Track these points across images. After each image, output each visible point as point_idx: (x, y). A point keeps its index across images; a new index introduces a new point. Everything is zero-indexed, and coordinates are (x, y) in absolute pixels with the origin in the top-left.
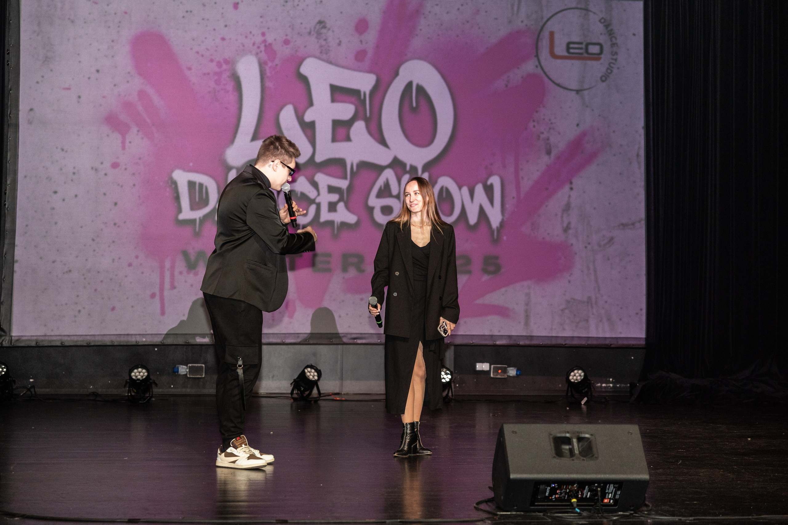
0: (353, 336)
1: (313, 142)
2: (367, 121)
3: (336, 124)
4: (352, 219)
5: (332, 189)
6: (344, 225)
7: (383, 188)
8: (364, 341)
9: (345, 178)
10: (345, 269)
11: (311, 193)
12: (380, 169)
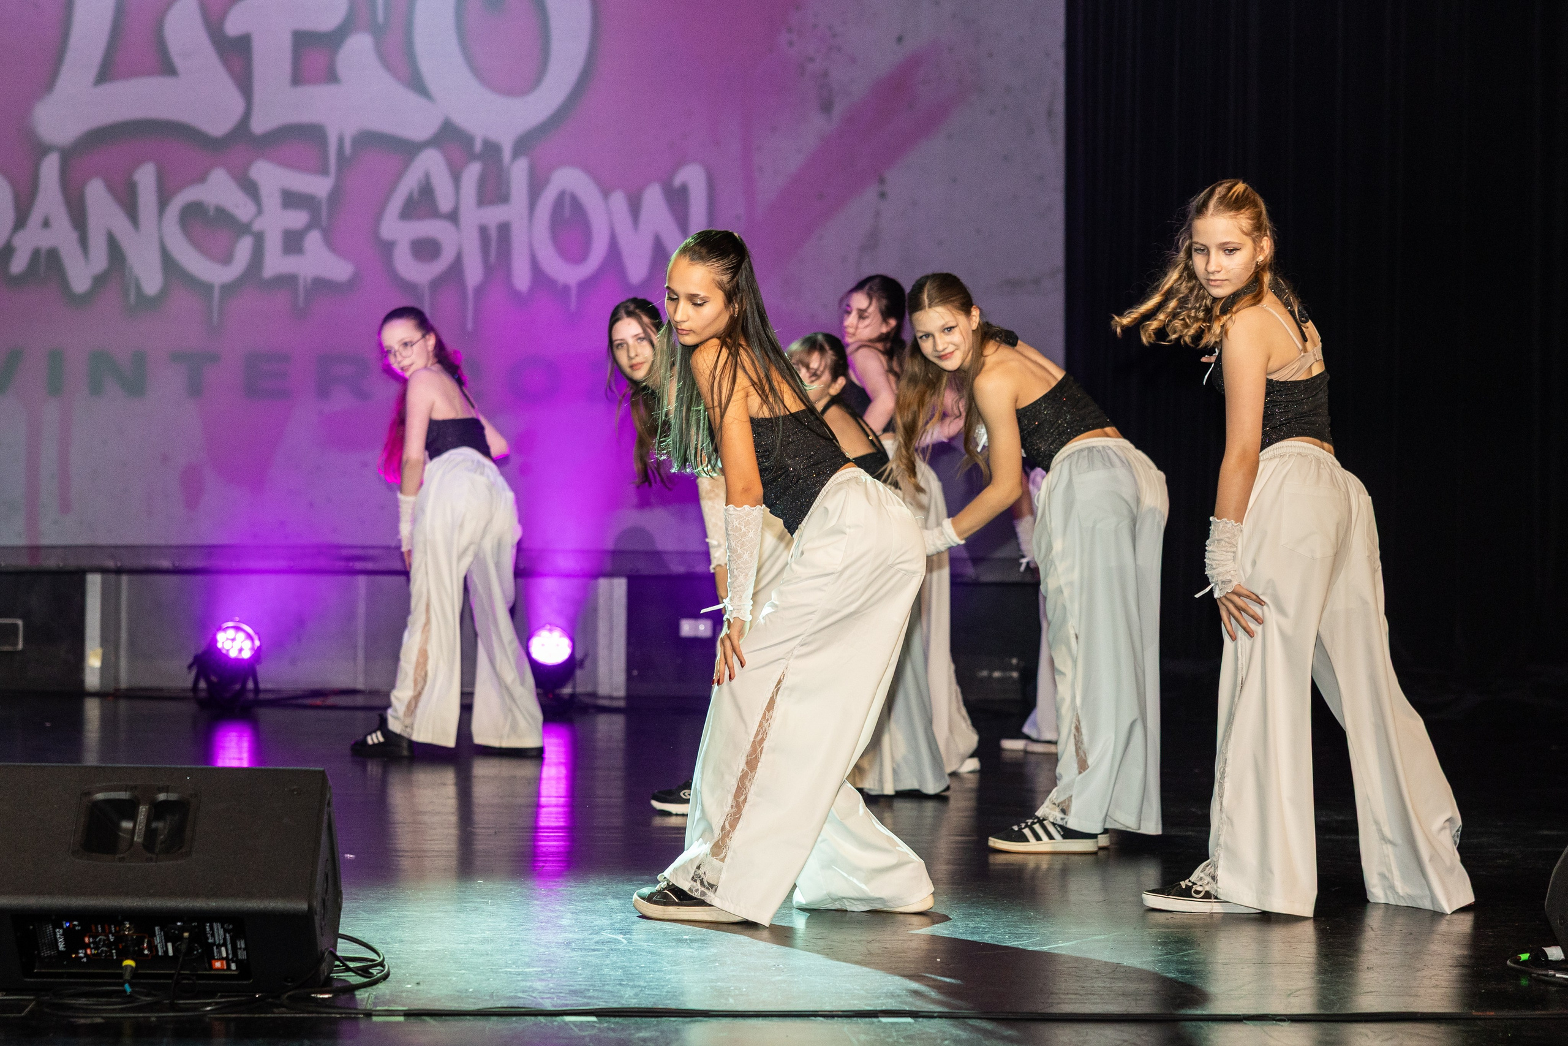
0: (345, 552)
1: (245, 83)
2: (378, 32)
3: (303, 41)
4: (339, 270)
5: (291, 199)
6: (321, 285)
7: (416, 195)
8: (370, 566)
9: (324, 171)
10: (323, 392)
11: (240, 207)
12: (408, 150)
